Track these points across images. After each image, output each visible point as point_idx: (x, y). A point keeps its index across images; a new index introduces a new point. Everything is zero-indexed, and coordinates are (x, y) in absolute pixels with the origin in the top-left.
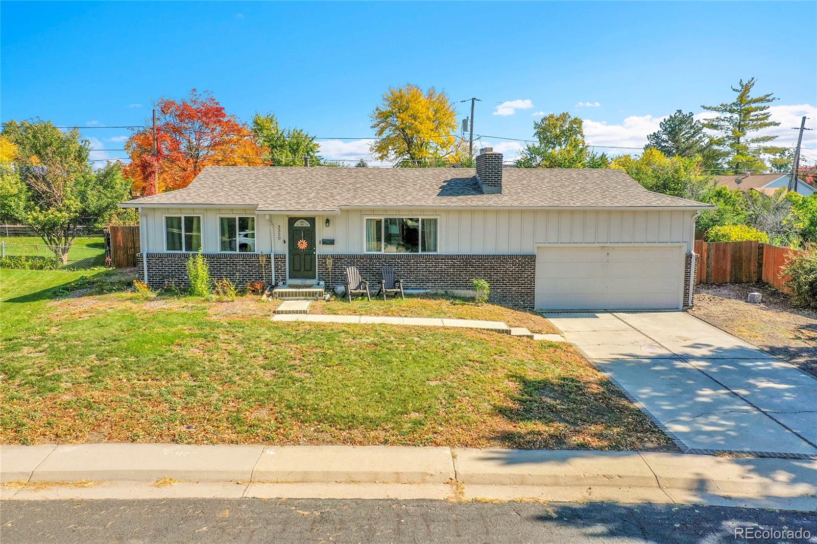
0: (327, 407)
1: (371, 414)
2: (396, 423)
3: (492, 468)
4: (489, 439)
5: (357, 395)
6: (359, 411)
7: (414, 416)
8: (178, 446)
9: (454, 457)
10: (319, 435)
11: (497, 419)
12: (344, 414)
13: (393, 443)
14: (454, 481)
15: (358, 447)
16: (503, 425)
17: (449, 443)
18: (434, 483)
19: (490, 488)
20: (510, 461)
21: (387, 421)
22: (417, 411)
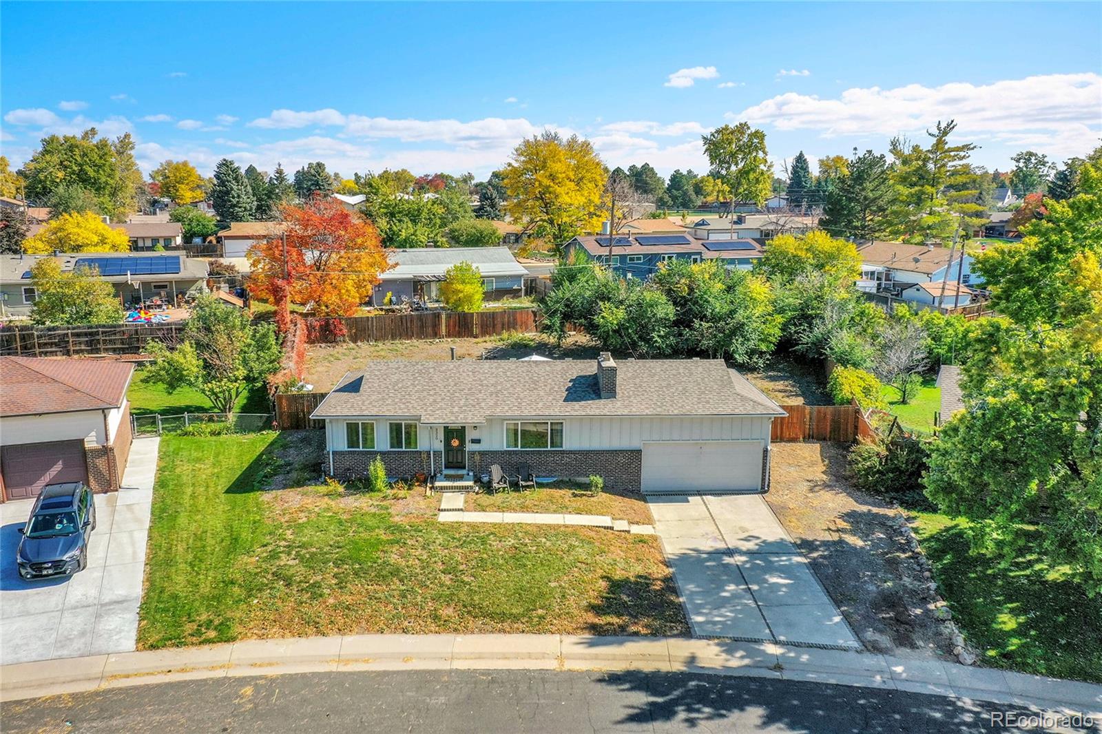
0: (488, 606)
1: (514, 611)
2: (529, 617)
3: (581, 650)
4: (582, 629)
5: (505, 595)
6: (506, 608)
7: (540, 612)
8: (408, 636)
9: (561, 642)
10: (485, 627)
11: (590, 614)
12: (498, 611)
13: (528, 632)
14: (560, 657)
15: (508, 635)
16: (592, 618)
17: (559, 632)
18: (549, 658)
19: (578, 661)
20: (591, 644)
21: (523, 616)
22: (542, 608)
